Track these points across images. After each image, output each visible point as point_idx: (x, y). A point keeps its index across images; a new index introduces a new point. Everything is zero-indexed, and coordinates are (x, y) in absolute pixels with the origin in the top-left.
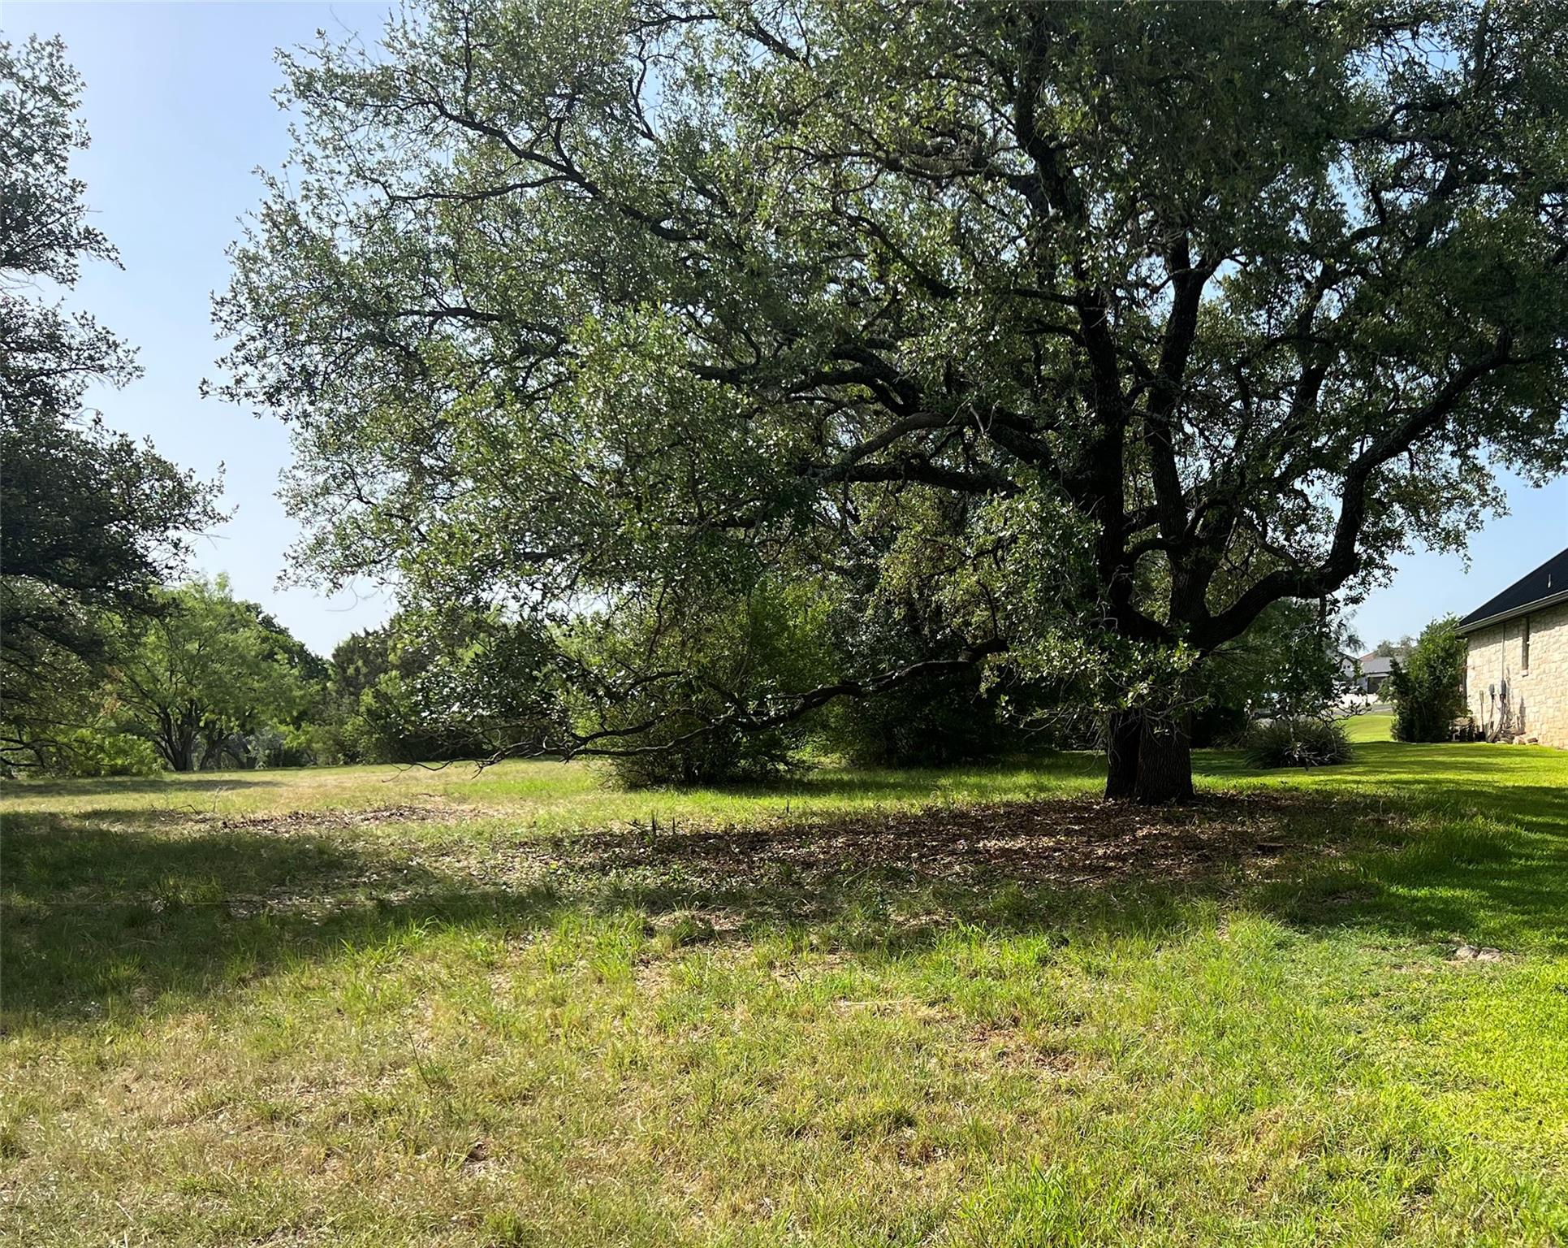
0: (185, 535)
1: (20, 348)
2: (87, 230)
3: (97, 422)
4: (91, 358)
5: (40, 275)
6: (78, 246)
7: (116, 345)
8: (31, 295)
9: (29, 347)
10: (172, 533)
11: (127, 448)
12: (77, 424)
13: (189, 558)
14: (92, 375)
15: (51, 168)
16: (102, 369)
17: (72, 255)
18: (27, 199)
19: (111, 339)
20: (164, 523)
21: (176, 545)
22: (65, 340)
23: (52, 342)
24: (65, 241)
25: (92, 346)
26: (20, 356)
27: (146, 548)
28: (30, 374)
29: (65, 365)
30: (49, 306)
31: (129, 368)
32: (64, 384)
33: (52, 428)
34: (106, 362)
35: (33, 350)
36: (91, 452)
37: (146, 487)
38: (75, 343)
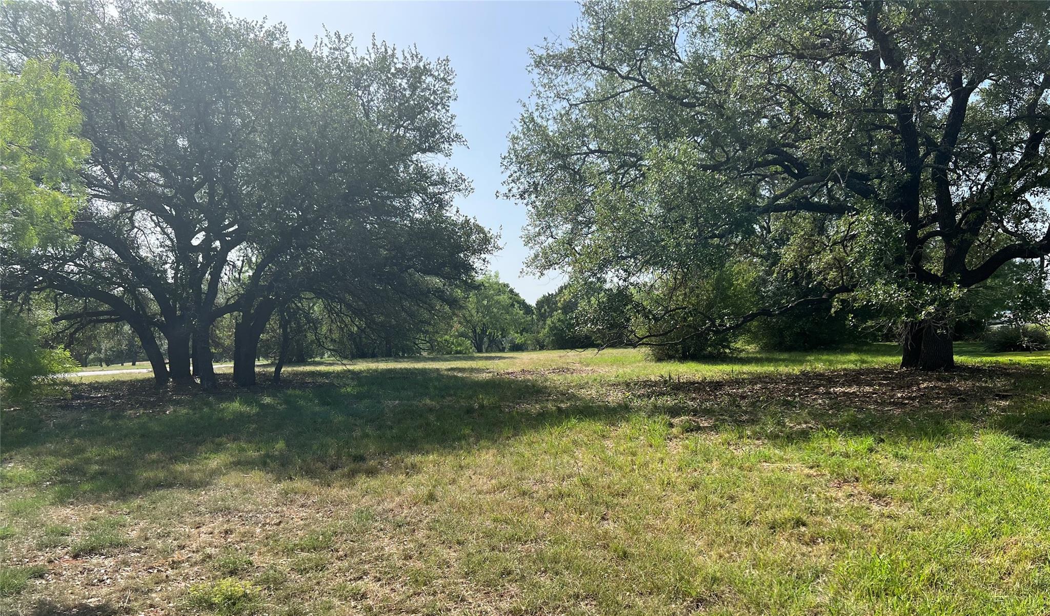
0: (487, 256)
1: (432, 184)
2: (457, 134)
3: (457, 212)
4: (456, 186)
5: (439, 154)
6: (453, 141)
7: (465, 180)
8: (436, 162)
9: (435, 184)
10: (483, 256)
11: (467, 221)
12: (450, 213)
13: (489, 265)
14: (456, 193)
15: (444, 111)
16: (460, 190)
17: (450, 145)
18: (436, 124)
19: (463, 177)
20: (480, 251)
21: (484, 261)
22: (447, 180)
23: (443, 181)
24: (449, 140)
25: (457, 181)
26: (431, 188)
27: (473, 262)
28: (435, 194)
29: (447, 190)
30: (442, 167)
31: (469, 189)
32: (447, 197)
33: (442, 215)
34: (461, 187)
35: (436, 185)
36: (455, 225)
37: (474, 237)
38: (450, 181)
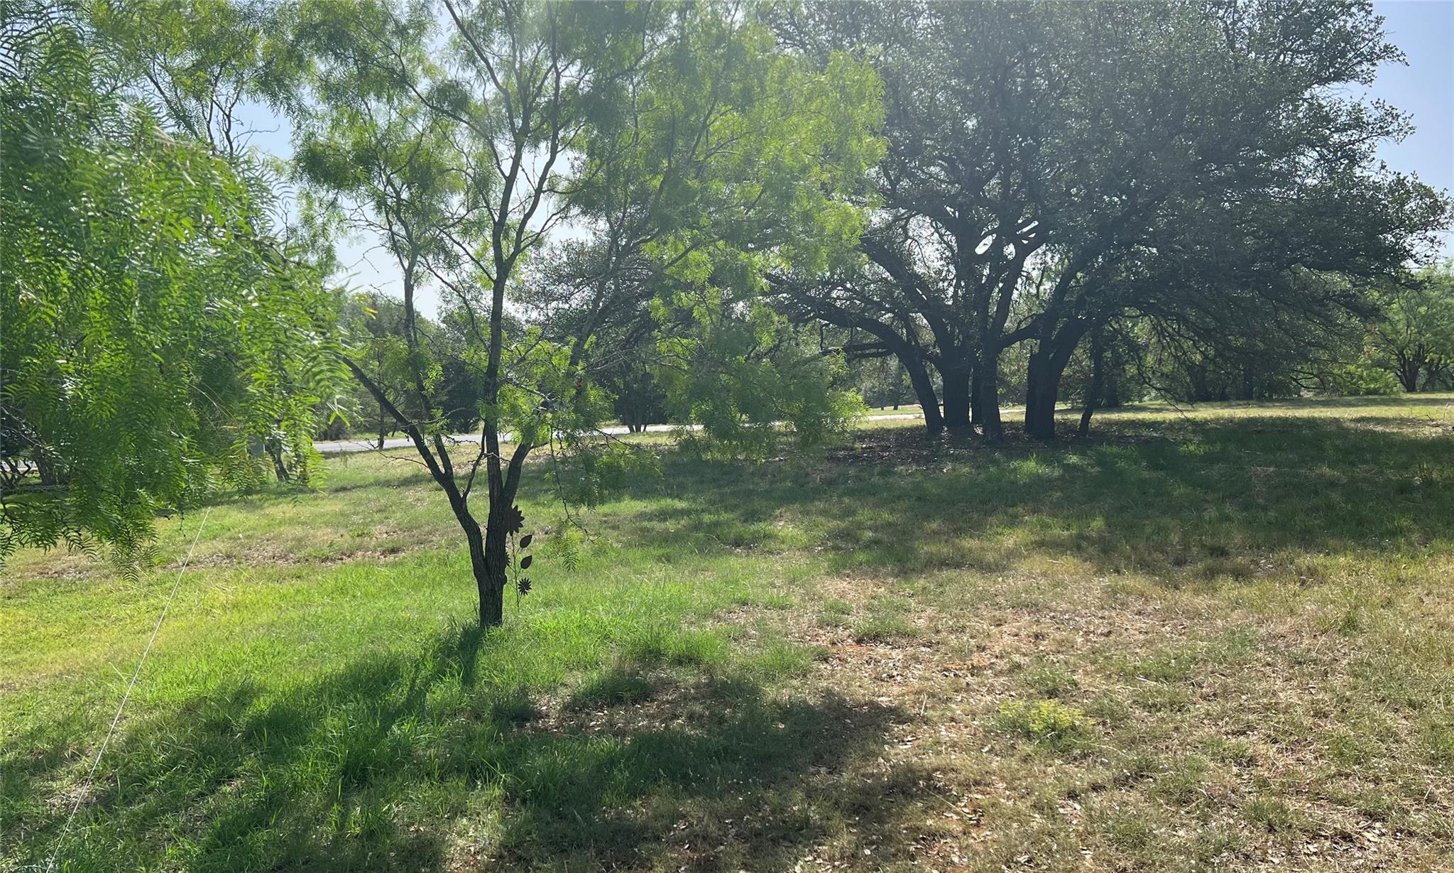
0: (1439, 234)
1: (1337, 130)
2: (1386, 47)
3: (1383, 167)
4: (1381, 127)
5: (1352, 82)
6: (1379, 57)
7: (1398, 116)
8: (1345, 96)
9: (1343, 129)
10: (1430, 234)
11: (1400, 182)
12: (1368, 172)
13: (1441, 249)
14: (1381, 138)
15: (1363, 13)
16: (1388, 133)
17: (1374, 64)
18: (1346, 37)
19: (1395, 112)
20: (1425, 226)
21: (1432, 241)
22: (1365, 120)
23: (1357, 122)
24: (1371, 58)
25: (1382, 120)
26: (1336, 136)
27: (1412, 245)
28: (1342, 145)
29: (1364, 136)
30: (1356, 100)
31: (1406, 129)
32: (1364, 147)
33: (1352, 176)
34: (1390, 129)
35: (1345, 130)
36: (1377, 188)
37: (1413, 204)
38: (1371, 120)
